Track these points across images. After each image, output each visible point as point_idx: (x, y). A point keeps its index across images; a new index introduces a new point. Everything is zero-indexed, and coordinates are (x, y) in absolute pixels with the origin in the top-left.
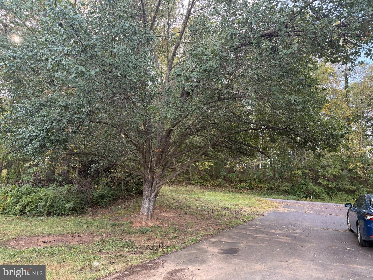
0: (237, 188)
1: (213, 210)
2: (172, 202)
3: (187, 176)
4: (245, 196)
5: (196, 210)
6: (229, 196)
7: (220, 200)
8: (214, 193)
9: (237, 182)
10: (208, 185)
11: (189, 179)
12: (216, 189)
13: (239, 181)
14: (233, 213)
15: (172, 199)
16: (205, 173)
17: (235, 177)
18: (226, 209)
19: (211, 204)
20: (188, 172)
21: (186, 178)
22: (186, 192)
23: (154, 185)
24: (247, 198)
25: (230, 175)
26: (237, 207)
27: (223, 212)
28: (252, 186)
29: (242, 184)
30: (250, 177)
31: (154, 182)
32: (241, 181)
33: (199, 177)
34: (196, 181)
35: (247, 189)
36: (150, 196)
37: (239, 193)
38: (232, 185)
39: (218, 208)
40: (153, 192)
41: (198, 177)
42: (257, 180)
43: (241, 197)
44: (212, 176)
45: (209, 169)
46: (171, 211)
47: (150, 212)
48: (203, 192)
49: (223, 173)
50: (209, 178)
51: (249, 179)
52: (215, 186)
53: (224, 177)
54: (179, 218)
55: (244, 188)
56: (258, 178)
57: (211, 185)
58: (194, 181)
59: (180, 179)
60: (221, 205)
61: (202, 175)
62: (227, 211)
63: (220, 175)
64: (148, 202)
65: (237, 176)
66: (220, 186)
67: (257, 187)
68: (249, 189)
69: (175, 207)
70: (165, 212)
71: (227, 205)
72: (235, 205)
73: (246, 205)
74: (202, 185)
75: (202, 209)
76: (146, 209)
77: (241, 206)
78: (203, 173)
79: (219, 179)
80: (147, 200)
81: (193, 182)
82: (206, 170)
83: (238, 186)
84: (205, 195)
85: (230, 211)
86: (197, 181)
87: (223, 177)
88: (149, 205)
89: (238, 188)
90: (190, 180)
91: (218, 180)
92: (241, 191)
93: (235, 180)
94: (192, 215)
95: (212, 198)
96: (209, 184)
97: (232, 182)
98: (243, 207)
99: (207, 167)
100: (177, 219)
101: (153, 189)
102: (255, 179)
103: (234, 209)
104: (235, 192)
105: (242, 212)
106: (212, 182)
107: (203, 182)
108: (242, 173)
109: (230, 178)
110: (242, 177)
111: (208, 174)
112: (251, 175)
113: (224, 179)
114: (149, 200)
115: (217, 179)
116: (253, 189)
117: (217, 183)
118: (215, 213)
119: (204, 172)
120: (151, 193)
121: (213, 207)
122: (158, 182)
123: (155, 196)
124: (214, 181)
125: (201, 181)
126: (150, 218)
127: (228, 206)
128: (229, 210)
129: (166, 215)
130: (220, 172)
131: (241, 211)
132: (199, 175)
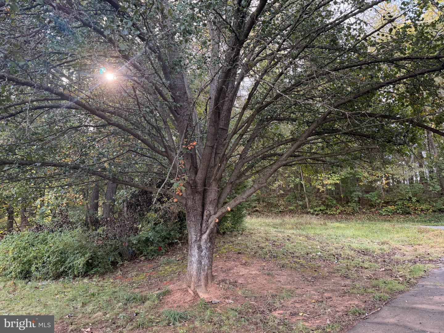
0: (381, 215)
1: (338, 257)
2: (263, 245)
3: (301, 203)
4: (398, 226)
5: (304, 259)
6: (369, 227)
7: (354, 237)
8: (343, 225)
9: (381, 205)
10: (335, 213)
11: (304, 207)
12: (348, 218)
13: (384, 203)
14: (379, 260)
15: (264, 239)
16: (328, 196)
17: (376, 198)
18: (365, 252)
19: (336, 245)
20: (302, 198)
21: (300, 205)
22: (296, 226)
23: (205, 217)
24: (401, 228)
25: (368, 195)
26: (385, 247)
27: (359, 259)
28: (407, 209)
29: (389, 207)
30: (402, 195)
31: (205, 213)
32: (387, 203)
33: (320, 202)
34: (316, 209)
35: (398, 213)
36: (200, 240)
37: (385, 221)
38: (373, 210)
39: (348, 252)
40: (205, 233)
41: (317, 203)
42: (414, 199)
43: (391, 228)
44: (339, 200)
45: (333, 189)
46: (255, 262)
47: (204, 271)
48: (325, 224)
49: (357, 193)
50: (335, 202)
51: (400, 199)
52: (346, 214)
53: (360, 200)
54: (267, 277)
55: (394, 214)
56: (414, 196)
57: (340, 213)
58: (311, 208)
59: (292, 208)
60: (354, 246)
61: (323, 199)
62: (366, 257)
63: (352, 197)
64: (196, 251)
65: (380, 197)
66: (353, 213)
67: (415, 210)
68: (402, 214)
69: (266, 254)
70: (245, 264)
71: (366, 244)
72: (382, 244)
73: (402, 241)
74: (326, 213)
75: (317, 257)
76: (195, 266)
77: (394, 244)
78: (325, 196)
79: (351, 202)
80: (196, 247)
81: (312, 211)
82: (329, 192)
83: (383, 211)
84: (327, 229)
85: (373, 257)
86: (318, 209)
87: (357, 199)
88: (200, 256)
89: (384, 214)
90: (307, 208)
91: (349, 204)
92: (390, 217)
93: (377, 201)
94: (295, 269)
95: (340, 232)
96: (336, 211)
97: (372, 206)
98: (398, 245)
99: (329, 187)
100: (262, 280)
101: (204, 225)
102: (410, 198)
103: (379, 252)
104: (378, 220)
105: (397, 256)
106: (341, 208)
107: (327, 209)
108: (387, 191)
109: (369, 200)
110: (389, 198)
111: (334, 197)
112: (403, 192)
113: (359, 203)
114: (199, 247)
115: (347, 203)
116: (409, 213)
117: (349, 210)
118: (343, 263)
119: (327, 194)
120: (202, 235)
121: (339, 251)
122: (212, 212)
123: (210, 239)
124: (343, 207)
125: (322, 207)
126: (203, 284)
127: (369, 247)
128: (370, 255)
129: (243, 271)
130: (351, 193)
131: (394, 254)
132: (320, 200)
